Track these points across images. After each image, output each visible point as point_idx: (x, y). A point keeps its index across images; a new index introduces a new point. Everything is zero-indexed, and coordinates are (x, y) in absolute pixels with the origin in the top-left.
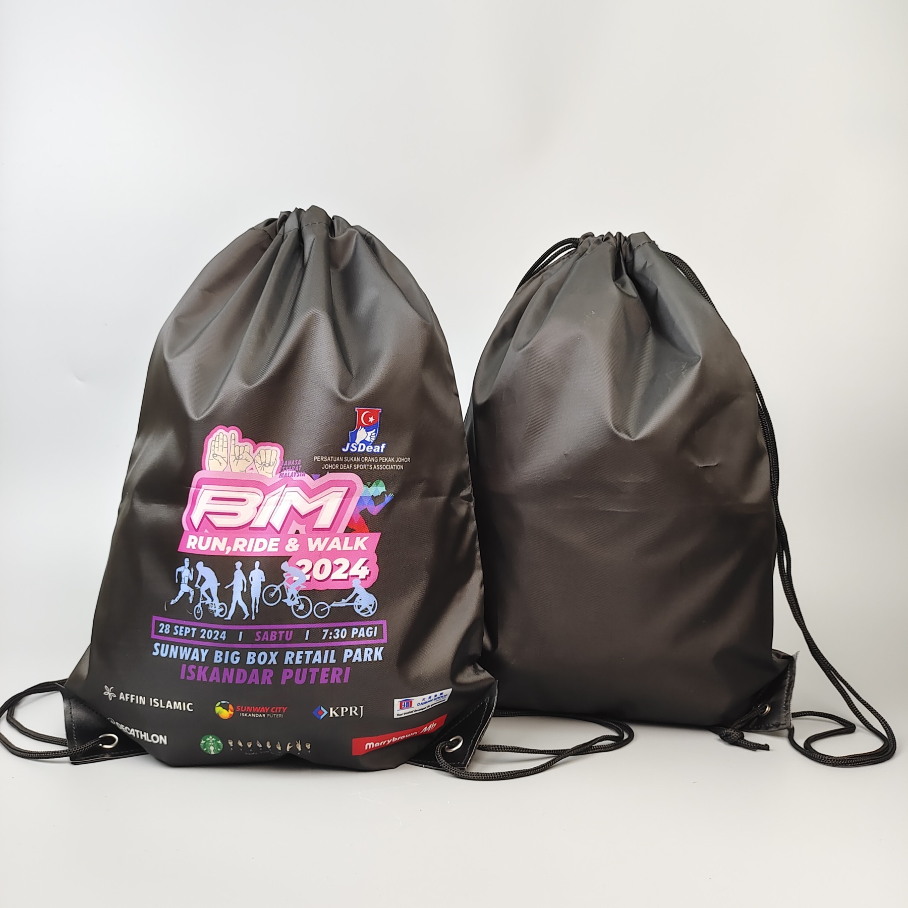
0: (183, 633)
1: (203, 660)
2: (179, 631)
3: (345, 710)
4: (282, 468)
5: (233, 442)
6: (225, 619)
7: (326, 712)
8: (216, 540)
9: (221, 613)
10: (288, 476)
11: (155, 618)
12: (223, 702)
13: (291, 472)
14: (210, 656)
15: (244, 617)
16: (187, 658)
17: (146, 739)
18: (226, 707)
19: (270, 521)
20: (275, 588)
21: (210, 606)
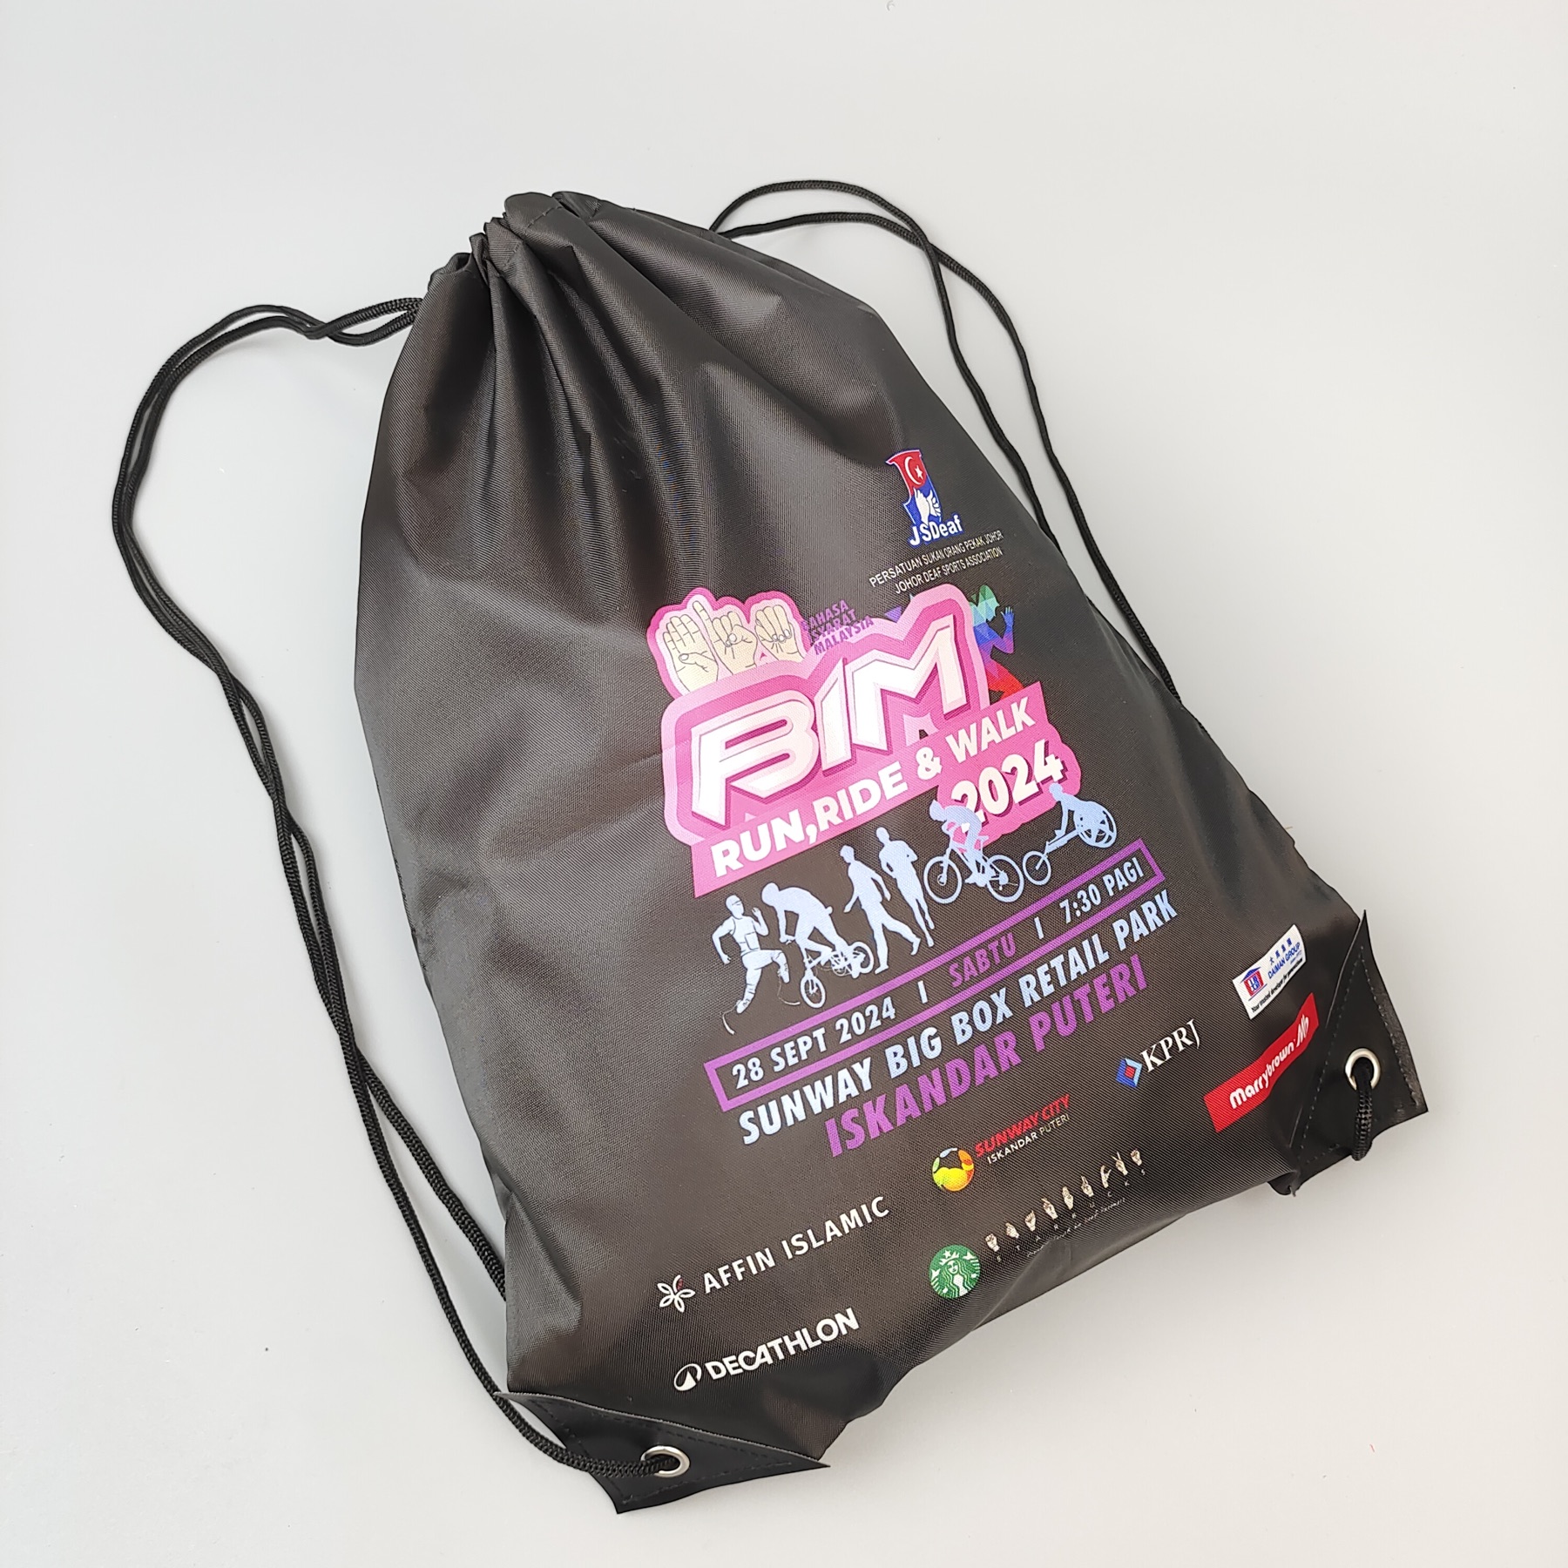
0: (798, 1054)
1: (867, 1086)
2: (786, 1056)
3: (1167, 1042)
4: (812, 635)
5: (703, 614)
6: (877, 971)
7: (1139, 1066)
8: (777, 823)
9: (864, 965)
10: (836, 643)
11: (711, 1067)
12: (943, 1155)
13: (837, 634)
14: (879, 1068)
15: (912, 950)
16: (829, 1104)
17: (804, 1348)
18: (952, 1162)
19: (854, 742)
20: (941, 862)
21: (833, 963)
